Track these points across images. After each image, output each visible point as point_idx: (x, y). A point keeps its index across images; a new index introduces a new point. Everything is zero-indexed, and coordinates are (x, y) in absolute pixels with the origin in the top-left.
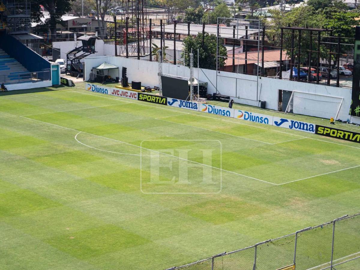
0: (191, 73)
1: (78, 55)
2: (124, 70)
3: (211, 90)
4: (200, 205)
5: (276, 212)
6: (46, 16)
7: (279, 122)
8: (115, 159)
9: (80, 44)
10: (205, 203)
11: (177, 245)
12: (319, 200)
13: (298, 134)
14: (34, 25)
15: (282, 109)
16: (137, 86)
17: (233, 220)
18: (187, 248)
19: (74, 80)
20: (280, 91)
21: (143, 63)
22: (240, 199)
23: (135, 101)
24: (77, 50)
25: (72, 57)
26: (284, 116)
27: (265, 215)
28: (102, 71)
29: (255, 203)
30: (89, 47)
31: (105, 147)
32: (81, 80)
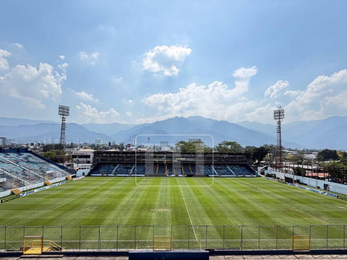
0: (294, 177)
1: (263, 170)
2: (275, 174)
3: (301, 182)
4: (289, 211)
5: (315, 218)
6: (257, 161)
7: (323, 193)
8: (266, 195)
9: (264, 168)
10: (291, 211)
11: (278, 221)
12: (334, 218)
13: (330, 197)
14: (254, 163)
15: (325, 189)
16: (278, 178)
17: (299, 218)
18: (281, 222)
19: (262, 176)
20: (324, 184)
21: (281, 173)
22: (303, 212)
23: (277, 182)
24: (263, 169)
25: (262, 170)
26: (325, 191)
27: (311, 219)
28: (269, 174)
29: (308, 214)
30: (266, 168)
31: (265, 192)
32: (264, 176)
